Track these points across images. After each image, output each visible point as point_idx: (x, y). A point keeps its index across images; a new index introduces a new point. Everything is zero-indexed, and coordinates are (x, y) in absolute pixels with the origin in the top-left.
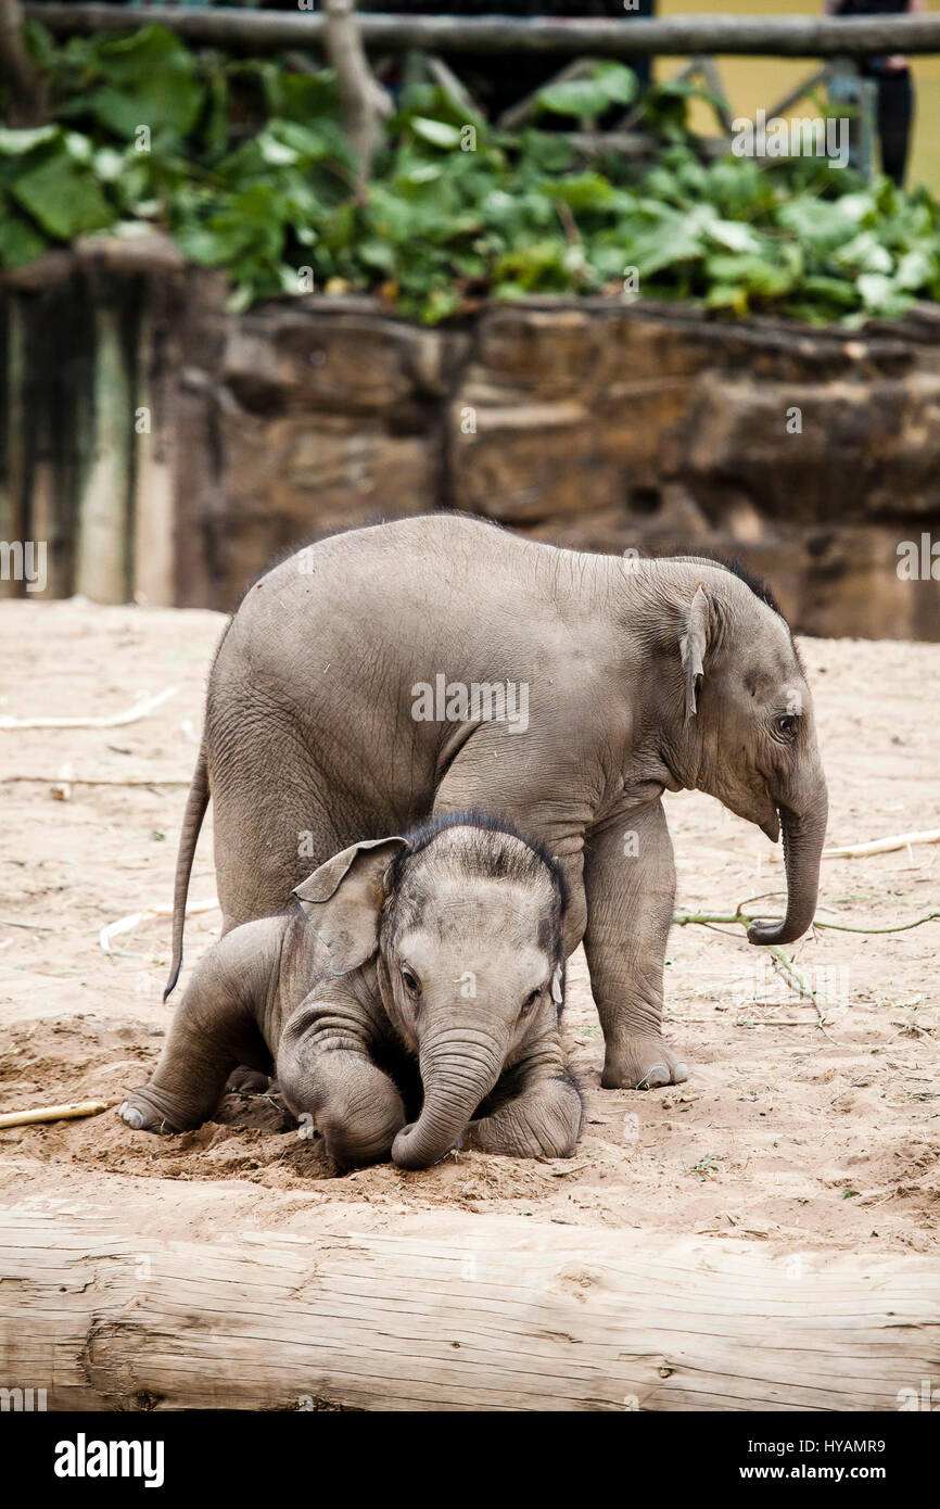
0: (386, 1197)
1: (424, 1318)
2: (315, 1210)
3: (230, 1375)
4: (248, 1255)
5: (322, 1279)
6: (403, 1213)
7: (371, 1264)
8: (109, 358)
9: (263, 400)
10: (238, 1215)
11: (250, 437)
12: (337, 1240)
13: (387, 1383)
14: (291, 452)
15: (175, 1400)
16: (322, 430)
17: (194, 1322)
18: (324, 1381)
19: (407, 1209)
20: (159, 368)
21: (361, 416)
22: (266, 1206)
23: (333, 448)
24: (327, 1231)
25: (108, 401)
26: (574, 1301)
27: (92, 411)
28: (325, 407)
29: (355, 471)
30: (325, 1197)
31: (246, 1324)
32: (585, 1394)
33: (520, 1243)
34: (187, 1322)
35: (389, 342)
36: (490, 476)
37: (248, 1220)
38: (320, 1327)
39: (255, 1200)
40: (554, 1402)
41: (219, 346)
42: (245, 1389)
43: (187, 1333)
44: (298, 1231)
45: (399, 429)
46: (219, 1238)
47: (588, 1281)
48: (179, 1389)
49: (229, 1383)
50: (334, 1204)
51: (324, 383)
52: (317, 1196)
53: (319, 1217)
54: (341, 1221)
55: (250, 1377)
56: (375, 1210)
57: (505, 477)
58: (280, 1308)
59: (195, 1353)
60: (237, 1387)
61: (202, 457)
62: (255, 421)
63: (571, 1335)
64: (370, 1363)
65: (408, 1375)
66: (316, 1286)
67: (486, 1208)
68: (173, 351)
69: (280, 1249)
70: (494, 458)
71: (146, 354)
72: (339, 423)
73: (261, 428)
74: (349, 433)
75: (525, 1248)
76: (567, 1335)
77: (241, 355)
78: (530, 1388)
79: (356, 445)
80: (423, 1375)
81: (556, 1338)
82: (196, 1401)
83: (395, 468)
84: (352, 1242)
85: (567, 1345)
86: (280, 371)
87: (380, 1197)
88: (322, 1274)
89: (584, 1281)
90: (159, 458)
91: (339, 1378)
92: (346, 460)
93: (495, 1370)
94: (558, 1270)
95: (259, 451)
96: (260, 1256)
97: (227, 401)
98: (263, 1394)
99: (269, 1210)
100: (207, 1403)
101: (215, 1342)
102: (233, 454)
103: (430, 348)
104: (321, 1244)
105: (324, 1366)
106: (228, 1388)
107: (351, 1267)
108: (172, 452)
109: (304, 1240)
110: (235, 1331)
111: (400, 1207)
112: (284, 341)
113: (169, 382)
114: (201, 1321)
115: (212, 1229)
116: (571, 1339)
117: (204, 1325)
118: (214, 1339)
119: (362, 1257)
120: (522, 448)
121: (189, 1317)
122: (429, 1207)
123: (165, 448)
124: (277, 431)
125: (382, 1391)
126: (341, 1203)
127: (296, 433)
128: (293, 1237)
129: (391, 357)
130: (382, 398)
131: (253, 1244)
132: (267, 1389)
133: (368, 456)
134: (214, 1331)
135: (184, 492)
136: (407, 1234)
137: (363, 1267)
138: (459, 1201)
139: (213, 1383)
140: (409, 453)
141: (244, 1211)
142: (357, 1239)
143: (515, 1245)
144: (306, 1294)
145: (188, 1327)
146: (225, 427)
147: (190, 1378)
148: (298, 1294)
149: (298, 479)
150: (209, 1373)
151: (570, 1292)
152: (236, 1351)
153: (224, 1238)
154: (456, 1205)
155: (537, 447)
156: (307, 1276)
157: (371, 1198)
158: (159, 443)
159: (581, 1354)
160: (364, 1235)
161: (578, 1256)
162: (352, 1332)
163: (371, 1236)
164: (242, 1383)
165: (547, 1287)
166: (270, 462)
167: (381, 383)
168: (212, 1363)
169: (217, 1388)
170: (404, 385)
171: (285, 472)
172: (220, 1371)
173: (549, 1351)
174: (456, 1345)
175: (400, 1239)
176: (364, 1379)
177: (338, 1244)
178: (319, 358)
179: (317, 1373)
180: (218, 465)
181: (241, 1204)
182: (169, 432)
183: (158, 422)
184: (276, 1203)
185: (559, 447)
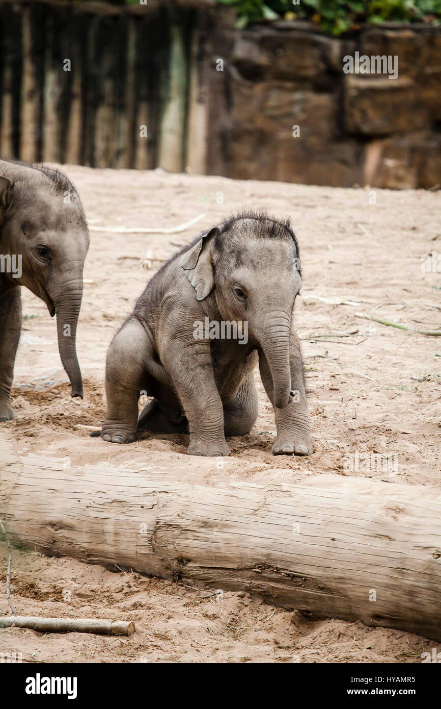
0: (300, 467)
1: (317, 527)
2: (265, 472)
3: (223, 551)
4: (232, 493)
5: (268, 506)
6: (309, 475)
7: (293, 499)
8: (177, 50)
9: (252, 73)
10: (228, 473)
11: (245, 91)
12: (276, 487)
13: (299, 557)
14: (266, 98)
15: (195, 562)
16: (281, 88)
17: (205, 524)
18: (268, 555)
19: (310, 473)
20: (201, 56)
21: (301, 81)
22: (241, 470)
23: (286, 97)
24: (271, 482)
25: (176, 73)
26: (392, 520)
27: (168, 77)
28: (282, 76)
29: (296, 109)
30: (270, 466)
31: (231, 527)
32: (396, 565)
33: (366, 491)
34: (203, 525)
35: (316, 44)
36: (364, 113)
37: (232, 476)
38: (266, 529)
39: (236, 466)
40: (381, 569)
41: (230, 45)
42: (229, 558)
43: (202, 530)
44: (257, 482)
45: (319, 88)
46: (218, 484)
47: (399, 510)
48: (198, 557)
49: (222, 555)
50: (275, 470)
51: (283, 64)
52: (267, 465)
53: (267, 476)
54: (278, 478)
55: (232, 552)
56: (294, 473)
57: (371, 113)
58: (248, 519)
59: (206, 540)
60: (226, 557)
61: (221, 100)
62: (248, 83)
63: (390, 536)
64: (291, 547)
65: (309, 553)
66: (265, 509)
67: (349, 474)
68: (208, 47)
69: (248, 490)
70: (366, 104)
71: (195, 49)
72: (289, 85)
73: (250, 87)
74: (294, 90)
75: (368, 493)
76: (388, 536)
77: (242, 50)
78: (369, 562)
79: (298, 96)
80: (317, 553)
81: (383, 538)
82: (206, 563)
83: (317, 108)
84: (283, 488)
85: (387, 541)
86: (261, 58)
87: (297, 467)
88: (268, 503)
89: (398, 510)
90: (200, 101)
91: (276, 554)
92: (292, 103)
93: (352, 552)
94: (384, 504)
95: (249, 98)
96: (240, 494)
97: (234, 73)
98: (239, 561)
99: (243, 471)
100: (212, 564)
101: (215, 534)
102: (236, 99)
103: (336, 47)
104: (268, 489)
105: (269, 548)
106: (221, 557)
107: (283, 500)
108: (206, 98)
109: (260, 486)
110: (225, 530)
111: (307, 472)
112: (263, 43)
113: (206, 63)
114: (209, 524)
115: (215, 480)
116: (390, 538)
117: (210, 526)
118: (215, 533)
119: (288, 496)
120: (381, 99)
121: (203, 522)
122: (321, 472)
123: (203, 96)
124: (259, 89)
125: (297, 561)
126: (278, 469)
127: (269, 89)
128: (254, 485)
129: (316, 52)
130: (311, 72)
131: (235, 488)
132: (241, 558)
133: (303, 101)
134: (215, 529)
135: (212, 118)
136: (310, 485)
137: (288, 501)
138: (336, 470)
139: (214, 554)
140: (323, 100)
141: (231, 471)
142: (286, 487)
143: (362, 492)
144: (261, 513)
145: (202, 527)
146: (233, 86)
147: (203, 552)
148: (256, 513)
149: (270, 112)
150: (213, 550)
151: (390, 515)
152: (226, 539)
153: (221, 484)
154: (335, 472)
155: (387, 98)
156: (261, 504)
157: (293, 467)
158: (200, 93)
159: (395, 546)
160: (289, 485)
161: (394, 498)
162: (282, 532)
163: (292, 485)
164: (228, 555)
165: (379, 512)
166: (255, 104)
167: (311, 66)
168: (214, 545)
169: (216, 557)
170: (322, 66)
171: (262, 109)
172: (218, 548)
173: (379, 544)
174: (333, 540)
175: (305, 487)
176: (288, 555)
177: (276, 489)
178: (281, 52)
179: (265, 551)
180: (229, 105)
181: (230, 468)
182: (205, 88)
183: (201, 83)
184: (246, 468)
185: (398, 98)
